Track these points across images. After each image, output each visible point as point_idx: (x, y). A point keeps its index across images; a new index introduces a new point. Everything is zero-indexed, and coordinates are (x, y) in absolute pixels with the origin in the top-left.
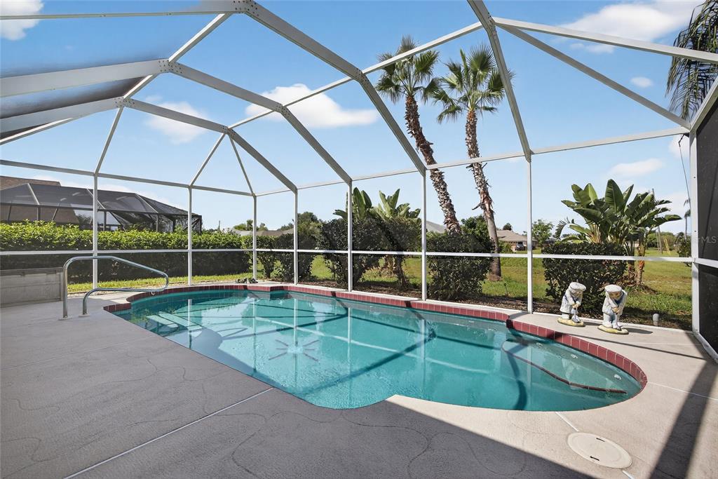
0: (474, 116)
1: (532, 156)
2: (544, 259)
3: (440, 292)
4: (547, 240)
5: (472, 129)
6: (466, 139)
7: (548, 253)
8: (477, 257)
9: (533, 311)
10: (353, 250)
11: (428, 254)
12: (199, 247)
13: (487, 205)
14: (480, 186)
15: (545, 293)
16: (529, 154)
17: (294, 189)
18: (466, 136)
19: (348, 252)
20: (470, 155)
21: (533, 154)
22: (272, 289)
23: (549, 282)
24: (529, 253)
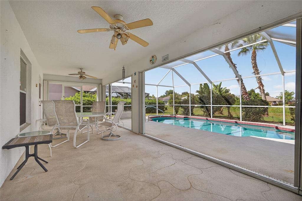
0: (255, 53)
1: (285, 74)
2: (290, 108)
3: (247, 119)
4: (291, 100)
5: (254, 58)
6: (252, 62)
7: (291, 106)
8: (261, 107)
9: (286, 125)
10: (213, 105)
11: (242, 106)
12: (160, 104)
13: (262, 88)
14: (258, 80)
15: (290, 120)
16: (283, 73)
17: (190, 85)
18: (252, 61)
19: (211, 105)
20: (253, 68)
21: (285, 73)
22: (184, 117)
23: (292, 116)
24: (284, 105)
